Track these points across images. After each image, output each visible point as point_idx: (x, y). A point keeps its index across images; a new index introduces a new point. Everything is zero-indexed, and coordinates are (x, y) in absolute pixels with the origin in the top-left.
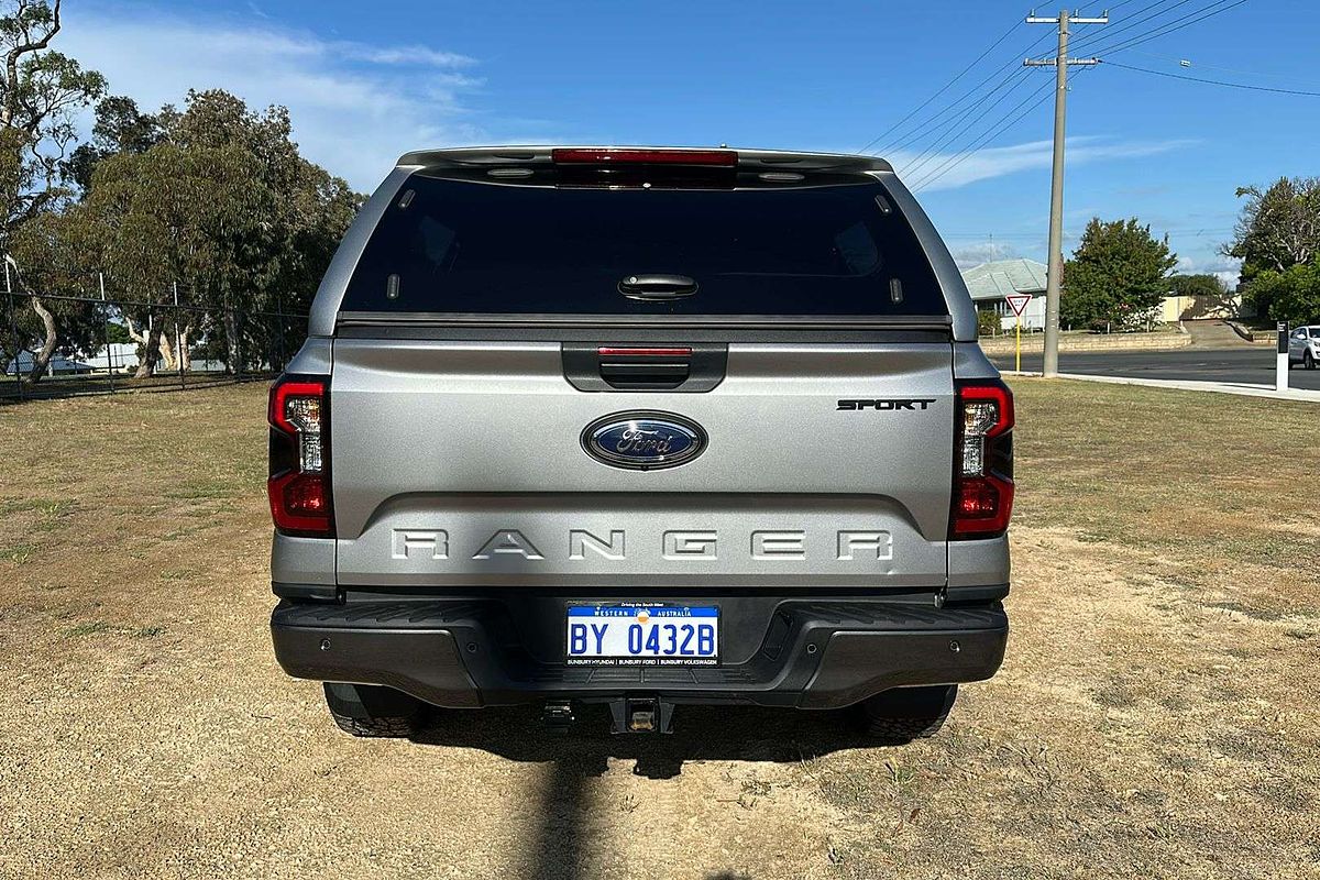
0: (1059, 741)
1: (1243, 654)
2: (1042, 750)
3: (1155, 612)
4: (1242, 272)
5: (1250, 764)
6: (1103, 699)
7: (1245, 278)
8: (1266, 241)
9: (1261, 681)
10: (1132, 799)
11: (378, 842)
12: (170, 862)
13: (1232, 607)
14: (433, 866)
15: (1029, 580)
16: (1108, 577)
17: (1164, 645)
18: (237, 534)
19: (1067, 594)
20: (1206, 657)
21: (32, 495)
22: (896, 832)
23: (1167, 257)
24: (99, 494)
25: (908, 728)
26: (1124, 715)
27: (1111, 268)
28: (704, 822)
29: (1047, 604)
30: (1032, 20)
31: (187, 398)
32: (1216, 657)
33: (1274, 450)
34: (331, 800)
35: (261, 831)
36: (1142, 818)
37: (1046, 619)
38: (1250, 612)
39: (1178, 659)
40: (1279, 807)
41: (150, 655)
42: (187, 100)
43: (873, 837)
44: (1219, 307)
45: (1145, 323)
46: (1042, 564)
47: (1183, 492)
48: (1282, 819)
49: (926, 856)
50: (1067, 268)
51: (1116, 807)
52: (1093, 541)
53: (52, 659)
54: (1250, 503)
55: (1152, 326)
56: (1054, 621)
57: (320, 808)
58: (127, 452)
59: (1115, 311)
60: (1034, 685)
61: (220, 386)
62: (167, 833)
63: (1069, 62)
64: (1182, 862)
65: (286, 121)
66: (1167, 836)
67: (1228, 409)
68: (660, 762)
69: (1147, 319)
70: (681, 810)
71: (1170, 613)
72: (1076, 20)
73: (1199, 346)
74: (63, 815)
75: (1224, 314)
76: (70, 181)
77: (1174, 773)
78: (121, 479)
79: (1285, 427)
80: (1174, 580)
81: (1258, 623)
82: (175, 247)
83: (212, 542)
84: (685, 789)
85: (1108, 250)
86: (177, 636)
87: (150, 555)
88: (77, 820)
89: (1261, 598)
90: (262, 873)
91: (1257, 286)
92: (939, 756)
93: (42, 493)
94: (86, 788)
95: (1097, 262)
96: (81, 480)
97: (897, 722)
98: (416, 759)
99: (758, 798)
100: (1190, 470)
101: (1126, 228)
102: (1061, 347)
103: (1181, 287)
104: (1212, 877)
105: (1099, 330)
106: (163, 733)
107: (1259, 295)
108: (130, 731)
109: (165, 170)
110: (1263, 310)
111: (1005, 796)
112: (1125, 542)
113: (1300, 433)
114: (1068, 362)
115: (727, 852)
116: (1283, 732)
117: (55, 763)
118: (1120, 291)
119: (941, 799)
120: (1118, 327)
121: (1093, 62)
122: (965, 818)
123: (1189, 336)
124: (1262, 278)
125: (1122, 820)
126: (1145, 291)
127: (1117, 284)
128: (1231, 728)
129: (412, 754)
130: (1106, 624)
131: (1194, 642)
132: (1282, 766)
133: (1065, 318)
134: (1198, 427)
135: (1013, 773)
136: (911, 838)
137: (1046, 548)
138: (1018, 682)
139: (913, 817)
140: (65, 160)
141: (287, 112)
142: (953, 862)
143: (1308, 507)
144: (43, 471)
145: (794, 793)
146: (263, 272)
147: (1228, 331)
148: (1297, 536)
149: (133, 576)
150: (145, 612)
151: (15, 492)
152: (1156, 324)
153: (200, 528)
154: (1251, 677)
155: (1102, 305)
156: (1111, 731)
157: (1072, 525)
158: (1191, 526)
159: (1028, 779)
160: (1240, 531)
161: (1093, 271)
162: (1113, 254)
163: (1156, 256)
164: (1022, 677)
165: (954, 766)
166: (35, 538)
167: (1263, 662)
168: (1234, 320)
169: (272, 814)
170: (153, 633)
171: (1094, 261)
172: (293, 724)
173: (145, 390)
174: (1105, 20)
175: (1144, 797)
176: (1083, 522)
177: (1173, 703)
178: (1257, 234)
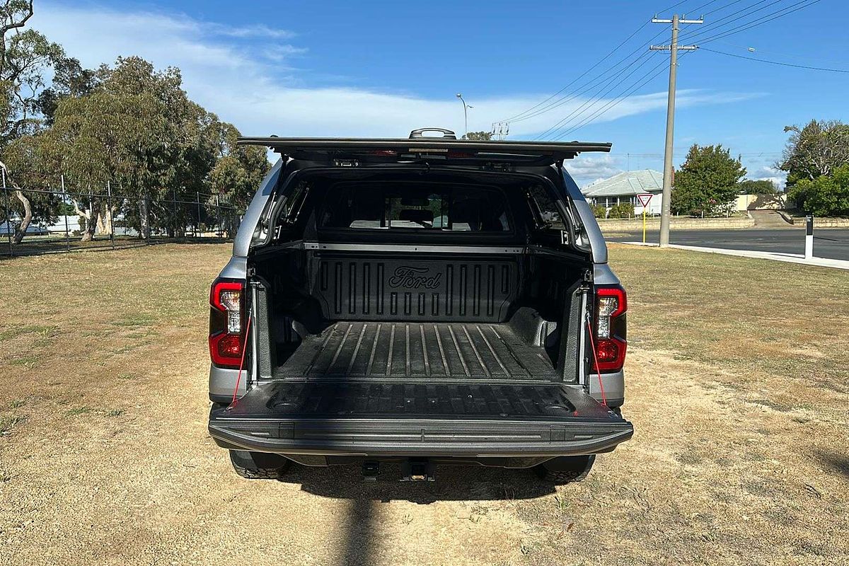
0: (656, 484)
1: (767, 432)
2: (645, 489)
3: (717, 405)
4: (787, 179)
5: (764, 499)
6: (683, 459)
7: (790, 183)
8: (803, 160)
9: (776, 449)
10: (696, 519)
11: (264, 541)
12: (147, 551)
13: (763, 403)
14: (297, 555)
15: (642, 384)
16: (691, 383)
17: (721, 426)
18: (160, 350)
19: (664, 394)
20: (745, 434)
21: (29, 322)
22: (559, 537)
23: (741, 169)
24: (71, 322)
25: (568, 476)
26: (694, 469)
27: (705, 176)
28: (450, 530)
29: (653, 399)
30: (655, 21)
31: (116, 256)
32: (751, 434)
33: (799, 300)
34: (234, 516)
35: (196, 534)
36: (699, 529)
37: (652, 410)
38: (774, 406)
39: (728, 435)
40: (778, 524)
41: (118, 428)
42: (117, 63)
43: (546, 540)
44: (772, 202)
45: (725, 212)
46: (651, 374)
47: (740, 328)
48: (779, 531)
49: (577, 551)
50: (677, 176)
51: (685, 523)
52: (683, 359)
53: (59, 430)
54: (780, 336)
55: (730, 214)
56: (656, 410)
57: (229, 521)
58: (85, 293)
59: (707, 204)
60: (643, 450)
61: (137, 247)
62: (142, 535)
63: (678, 48)
64: (720, 555)
65: (179, 77)
66: (713, 540)
67: (774, 271)
68: (424, 495)
69: (727, 209)
70: (436, 523)
71: (726, 406)
72: (683, 21)
73: (759, 227)
74: (81, 524)
75: (775, 206)
76: (38, 111)
77: (720, 503)
78: (83, 312)
79: (807, 284)
80: (730, 385)
81: (778, 413)
82: (109, 159)
83: (146, 355)
84: (439, 511)
85: (703, 164)
86: (133, 416)
87: (108, 362)
88: (89, 527)
89: (781, 397)
90: (199, 558)
91: (796, 189)
92: (586, 492)
93: (35, 322)
94: (92, 508)
95: (696, 172)
96: (59, 313)
97: (561, 473)
98: (282, 492)
99: (481, 516)
100: (746, 313)
101: (714, 151)
102: (672, 226)
103: (749, 188)
104: (736, 564)
105: (696, 215)
106: (132, 476)
107: (798, 195)
108: (112, 474)
109: (103, 109)
110: (800, 204)
111: (623, 517)
112: (702, 360)
113: (816, 288)
114: (676, 237)
115: (463, 548)
116: (785, 480)
117: (72, 493)
118: (710, 191)
119: (586, 518)
120: (709, 214)
121: (693, 48)
122: (599, 529)
123: (753, 220)
124: (799, 184)
125: (688, 531)
126: (726, 191)
127: (708, 187)
128: (755, 477)
129: (280, 489)
130: (687, 413)
131: (738, 425)
132: (782, 500)
133: (675, 208)
134: (754, 283)
135: (628, 503)
136: (568, 540)
137: (655, 363)
138: (633, 448)
139: (569, 528)
140: (35, 98)
141: (179, 71)
142: (591, 554)
143: (815, 338)
144: (34, 306)
145: (502, 514)
146: (164, 174)
147: (777, 217)
148: (807, 357)
149: (100, 377)
150: (111, 400)
151: (18, 321)
152: (732, 212)
153: (137, 346)
154: (770, 446)
155: (699, 199)
156: (686, 479)
157: (671, 349)
158: (743, 351)
159: (636, 507)
160: (772, 354)
161: (693, 178)
162: (706, 168)
163: (733, 168)
164: (636, 445)
165: (594, 499)
166: (36, 351)
167: (778, 438)
168: (782, 210)
169: (201, 524)
170: (118, 414)
171: (693, 172)
172: (208, 471)
173: (89, 250)
174: (702, 22)
175: (701, 517)
176: (678, 347)
177: (723, 462)
178: (797, 156)
